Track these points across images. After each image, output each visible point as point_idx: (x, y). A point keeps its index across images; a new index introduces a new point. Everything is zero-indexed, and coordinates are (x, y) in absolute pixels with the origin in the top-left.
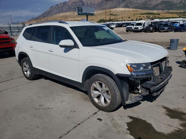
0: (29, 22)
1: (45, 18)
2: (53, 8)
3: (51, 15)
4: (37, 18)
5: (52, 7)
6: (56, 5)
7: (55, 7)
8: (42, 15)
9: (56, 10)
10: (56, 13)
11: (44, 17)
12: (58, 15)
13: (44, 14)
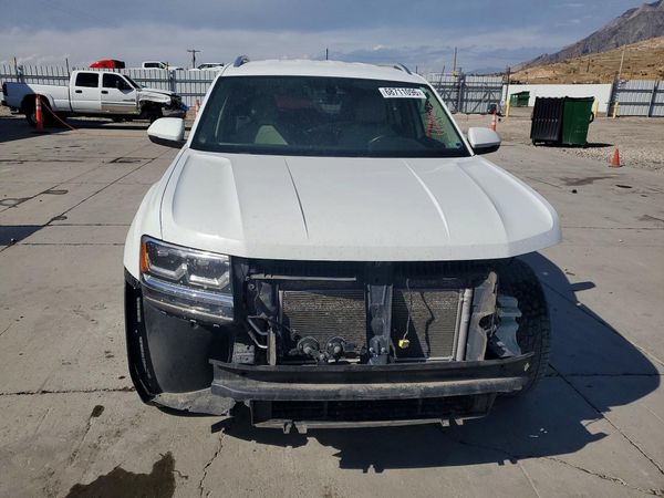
0: (523, 69)
1: (586, 58)
2: (635, 14)
3: (617, 46)
4: (557, 55)
5: (631, 12)
6: (651, 5)
7: (644, 13)
8: (578, 44)
9: (644, 24)
10: (641, 37)
11: (585, 52)
12: (646, 44)
13: (587, 39)
